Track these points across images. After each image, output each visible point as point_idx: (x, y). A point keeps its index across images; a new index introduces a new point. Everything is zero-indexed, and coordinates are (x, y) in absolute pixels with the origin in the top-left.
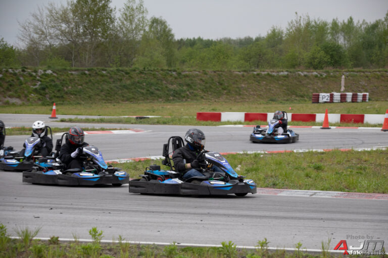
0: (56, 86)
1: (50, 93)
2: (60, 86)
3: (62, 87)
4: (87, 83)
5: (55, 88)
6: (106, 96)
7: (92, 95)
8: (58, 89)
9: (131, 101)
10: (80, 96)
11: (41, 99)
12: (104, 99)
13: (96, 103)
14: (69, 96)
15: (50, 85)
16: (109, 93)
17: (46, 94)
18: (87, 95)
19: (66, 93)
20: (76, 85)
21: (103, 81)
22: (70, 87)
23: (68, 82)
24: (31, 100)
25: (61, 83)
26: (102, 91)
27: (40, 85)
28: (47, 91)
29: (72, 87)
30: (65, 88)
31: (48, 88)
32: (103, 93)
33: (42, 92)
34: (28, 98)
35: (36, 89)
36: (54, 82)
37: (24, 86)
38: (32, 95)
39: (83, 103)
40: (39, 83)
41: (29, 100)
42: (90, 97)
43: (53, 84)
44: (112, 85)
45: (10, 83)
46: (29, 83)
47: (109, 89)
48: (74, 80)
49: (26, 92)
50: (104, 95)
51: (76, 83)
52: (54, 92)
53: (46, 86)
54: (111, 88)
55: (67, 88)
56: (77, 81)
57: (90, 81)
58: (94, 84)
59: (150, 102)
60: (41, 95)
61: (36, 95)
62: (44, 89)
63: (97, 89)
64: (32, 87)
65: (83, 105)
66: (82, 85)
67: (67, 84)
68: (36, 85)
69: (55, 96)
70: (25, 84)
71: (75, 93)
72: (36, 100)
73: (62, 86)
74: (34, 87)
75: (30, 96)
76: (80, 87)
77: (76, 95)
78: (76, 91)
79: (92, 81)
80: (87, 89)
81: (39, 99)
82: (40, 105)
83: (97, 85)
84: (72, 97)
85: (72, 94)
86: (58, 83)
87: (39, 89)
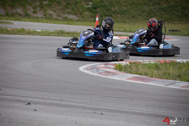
0: (105, 6)
1: (101, 12)
2: (109, 7)
3: (110, 8)
4: (130, 5)
5: (104, 8)
6: (147, 17)
7: (135, 15)
8: (107, 9)
9: (169, 22)
10: (125, 15)
11: (93, 16)
12: (145, 19)
13: (139, 22)
14: (116, 15)
15: (100, 5)
16: (149, 14)
17: (97, 12)
18: (131, 15)
19: (114, 12)
20: (122, 6)
21: (144, 4)
22: (117, 8)
23: (115, 4)
24: (85, 17)
25: (109, 4)
26: (143, 12)
27: (92, 5)
28: (98, 10)
29: (118, 7)
30: (113, 9)
31: (98, 7)
32: (145, 14)
33: (94, 10)
34: (83, 15)
35: (89, 8)
36: (104, 3)
37: (79, 5)
38: (86, 12)
39: (128, 21)
40: (91, 3)
41: (83, 17)
42: (133, 17)
43: (103, 4)
44: (152, 8)
45: (67, 2)
46: (83, 3)
47: (149, 11)
48: (120, 2)
49: (81, 10)
50: (146, 15)
51: (122, 5)
52: (103, 11)
53: (97, 6)
54: (151, 10)
55: (114, 8)
56: (122, 3)
57: (133, 3)
58: (136, 6)
59: (185, 23)
60: (93, 13)
61: (89, 13)
62: (95, 8)
63: (139, 10)
64: (85, 6)
65: (129, 23)
66: (126, 7)
67: (114, 4)
68: (89, 5)
69: (104, 15)
70: (80, 3)
71: (121, 13)
72: (89, 17)
73: (110, 6)
74: (88, 6)
75: (84, 14)
76: (125, 8)
77: (122, 14)
78: (122, 12)
79: (135, 3)
80: (131, 10)
81: (92, 16)
82: (92, 22)
83: (139, 7)
84: (119, 16)
85: (118, 14)
86: (106, 3)
87: (92, 8)
